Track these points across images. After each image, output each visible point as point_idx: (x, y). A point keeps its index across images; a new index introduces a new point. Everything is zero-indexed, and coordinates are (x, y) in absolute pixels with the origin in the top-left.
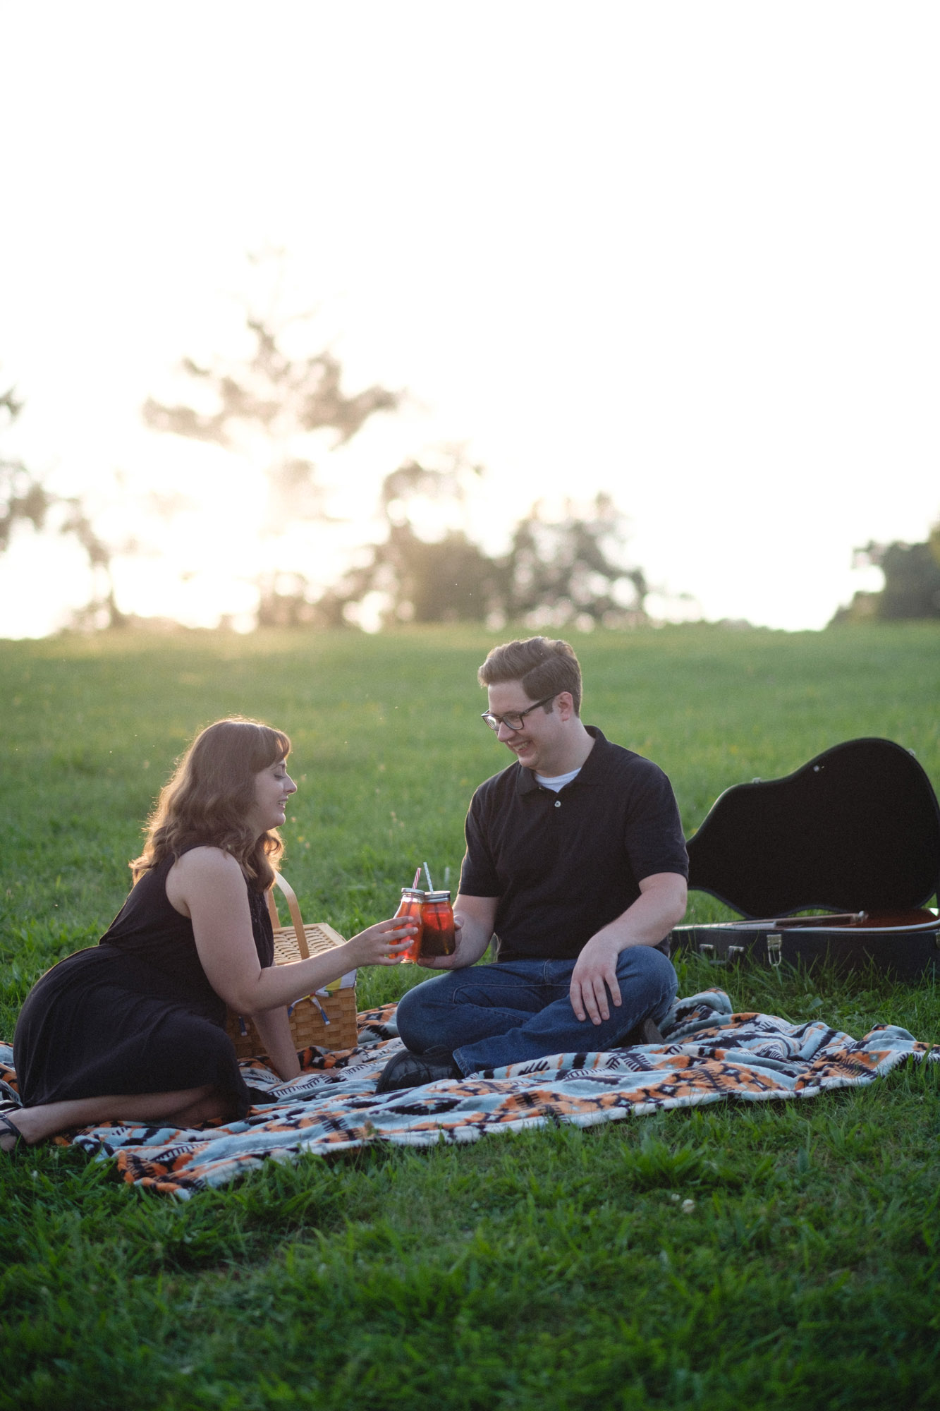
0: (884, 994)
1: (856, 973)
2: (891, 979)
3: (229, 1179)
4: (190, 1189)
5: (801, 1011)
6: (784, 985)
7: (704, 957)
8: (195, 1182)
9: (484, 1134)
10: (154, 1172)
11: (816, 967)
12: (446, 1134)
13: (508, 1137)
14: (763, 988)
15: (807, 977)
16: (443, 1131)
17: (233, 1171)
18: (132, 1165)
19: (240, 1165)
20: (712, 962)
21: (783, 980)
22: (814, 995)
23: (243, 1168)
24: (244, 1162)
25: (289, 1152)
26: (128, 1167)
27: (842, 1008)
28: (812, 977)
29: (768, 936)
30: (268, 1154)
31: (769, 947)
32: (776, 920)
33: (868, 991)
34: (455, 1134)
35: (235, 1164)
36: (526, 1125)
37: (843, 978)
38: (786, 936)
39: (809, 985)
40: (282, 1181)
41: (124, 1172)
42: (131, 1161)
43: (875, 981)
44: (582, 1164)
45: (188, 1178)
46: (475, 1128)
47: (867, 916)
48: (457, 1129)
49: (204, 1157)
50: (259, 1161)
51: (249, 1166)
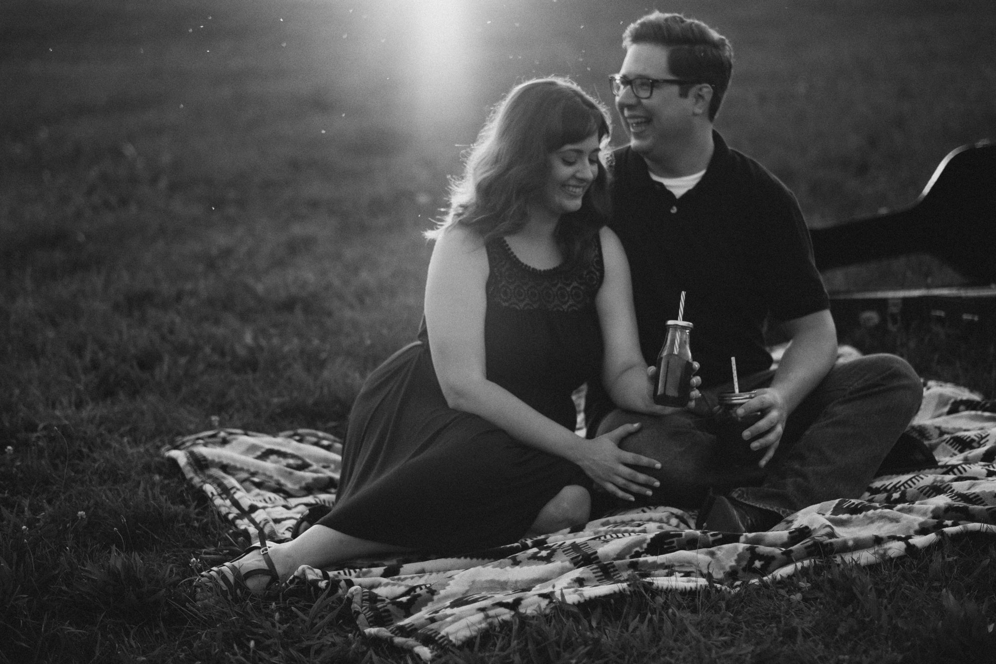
3: (474, 633)
4: (431, 647)
8: (437, 638)
10: (390, 615)
17: (480, 623)
18: (367, 604)
19: (487, 617)
23: (489, 620)
24: (491, 613)
25: (541, 599)
26: (362, 607)
30: (517, 603)
35: (481, 615)
40: (534, 641)
41: (358, 613)
42: (366, 600)
49: (446, 597)
50: (507, 611)
51: (497, 616)
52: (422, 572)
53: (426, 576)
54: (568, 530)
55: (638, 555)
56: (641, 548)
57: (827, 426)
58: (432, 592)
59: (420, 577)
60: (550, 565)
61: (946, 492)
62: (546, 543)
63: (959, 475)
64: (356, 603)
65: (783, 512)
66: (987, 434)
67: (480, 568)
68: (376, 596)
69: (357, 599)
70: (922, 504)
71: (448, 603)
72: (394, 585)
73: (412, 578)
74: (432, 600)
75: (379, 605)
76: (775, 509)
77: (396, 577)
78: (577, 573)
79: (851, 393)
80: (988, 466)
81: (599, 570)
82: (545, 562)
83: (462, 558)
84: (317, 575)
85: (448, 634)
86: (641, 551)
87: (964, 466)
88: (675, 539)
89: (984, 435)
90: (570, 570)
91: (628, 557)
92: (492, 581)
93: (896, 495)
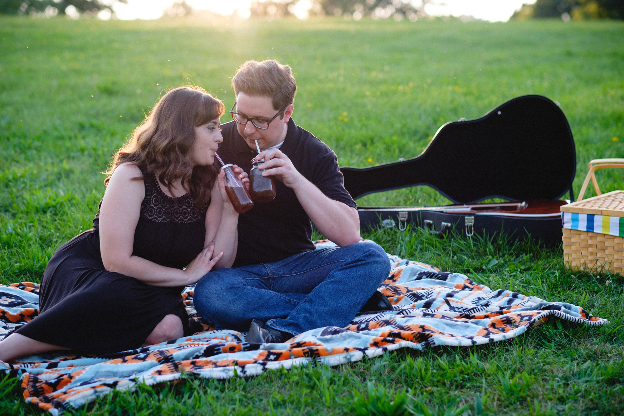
0: (536, 257)
1: (519, 243)
2: (541, 247)
3: (86, 402)
4: (59, 409)
5: (484, 267)
6: (474, 249)
7: (426, 229)
8: (63, 404)
9: (265, 369)
10: (44, 391)
11: (494, 238)
12: (239, 370)
13: (280, 372)
14: (461, 250)
15: (489, 243)
16: (236, 367)
17: (91, 395)
18: (31, 384)
19: (96, 392)
20: (431, 231)
21: (474, 246)
22: (493, 257)
23: (97, 394)
24: (99, 389)
25: (130, 382)
26: (27, 386)
27: (510, 266)
28: (492, 244)
29: (466, 217)
30: (115, 384)
31: (466, 225)
32: (471, 206)
33: (526, 255)
34: (245, 370)
35: (92, 391)
36: (294, 363)
37: (512, 245)
38: (477, 218)
39: (490, 249)
40: (121, 406)
41: (24, 389)
42: (31, 381)
43: (531, 248)
44: (326, 401)
45: (60, 401)
46: (259, 365)
47: (527, 206)
48: (247, 366)
49: (79, 381)
50: (109, 389)
51: (101, 392)
52: (72, 366)
53: (73, 368)
54: (166, 343)
55: (197, 357)
56: (200, 353)
57: (329, 283)
58: (71, 377)
59: (69, 369)
60: (145, 363)
61: (392, 324)
62: (149, 350)
63: (406, 314)
64: (25, 383)
65: (295, 333)
66: (432, 292)
67: (102, 364)
68: (38, 379)
69: (25, 381)
70: (375, 331)
71: (79, 384)
72: (51, 373)
73: (64, 370)
74: (70, 382)
75: (38, 384)
76: (290, 332)
77: (55, 369)
78: (160, 367)
79: (345, 265)
80: (425, 310)
81: (172, 366)
82: (142, 361)
83: (97, 358)
84: (6, 367)
85: (69, 401)
86: (199, 355)
87: (409, 310)
88: (221, 347)
89: (430, 293)
90: (156, 365)
91: (191, 358)
92: (109, 372)
93: (363, 326)
